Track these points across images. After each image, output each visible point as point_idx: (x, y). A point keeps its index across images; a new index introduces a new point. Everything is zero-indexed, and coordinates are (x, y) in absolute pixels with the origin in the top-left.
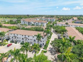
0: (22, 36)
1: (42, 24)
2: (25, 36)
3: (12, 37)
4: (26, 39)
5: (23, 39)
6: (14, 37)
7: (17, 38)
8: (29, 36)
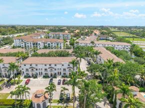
0: (45, 65)
1: (58, 45)
2: (50, 65)
3: (27, 70)
4: (51, 70)
5: (45, 69)
6: (30, 70)
7: (37, 70)
8: (55, 65)
